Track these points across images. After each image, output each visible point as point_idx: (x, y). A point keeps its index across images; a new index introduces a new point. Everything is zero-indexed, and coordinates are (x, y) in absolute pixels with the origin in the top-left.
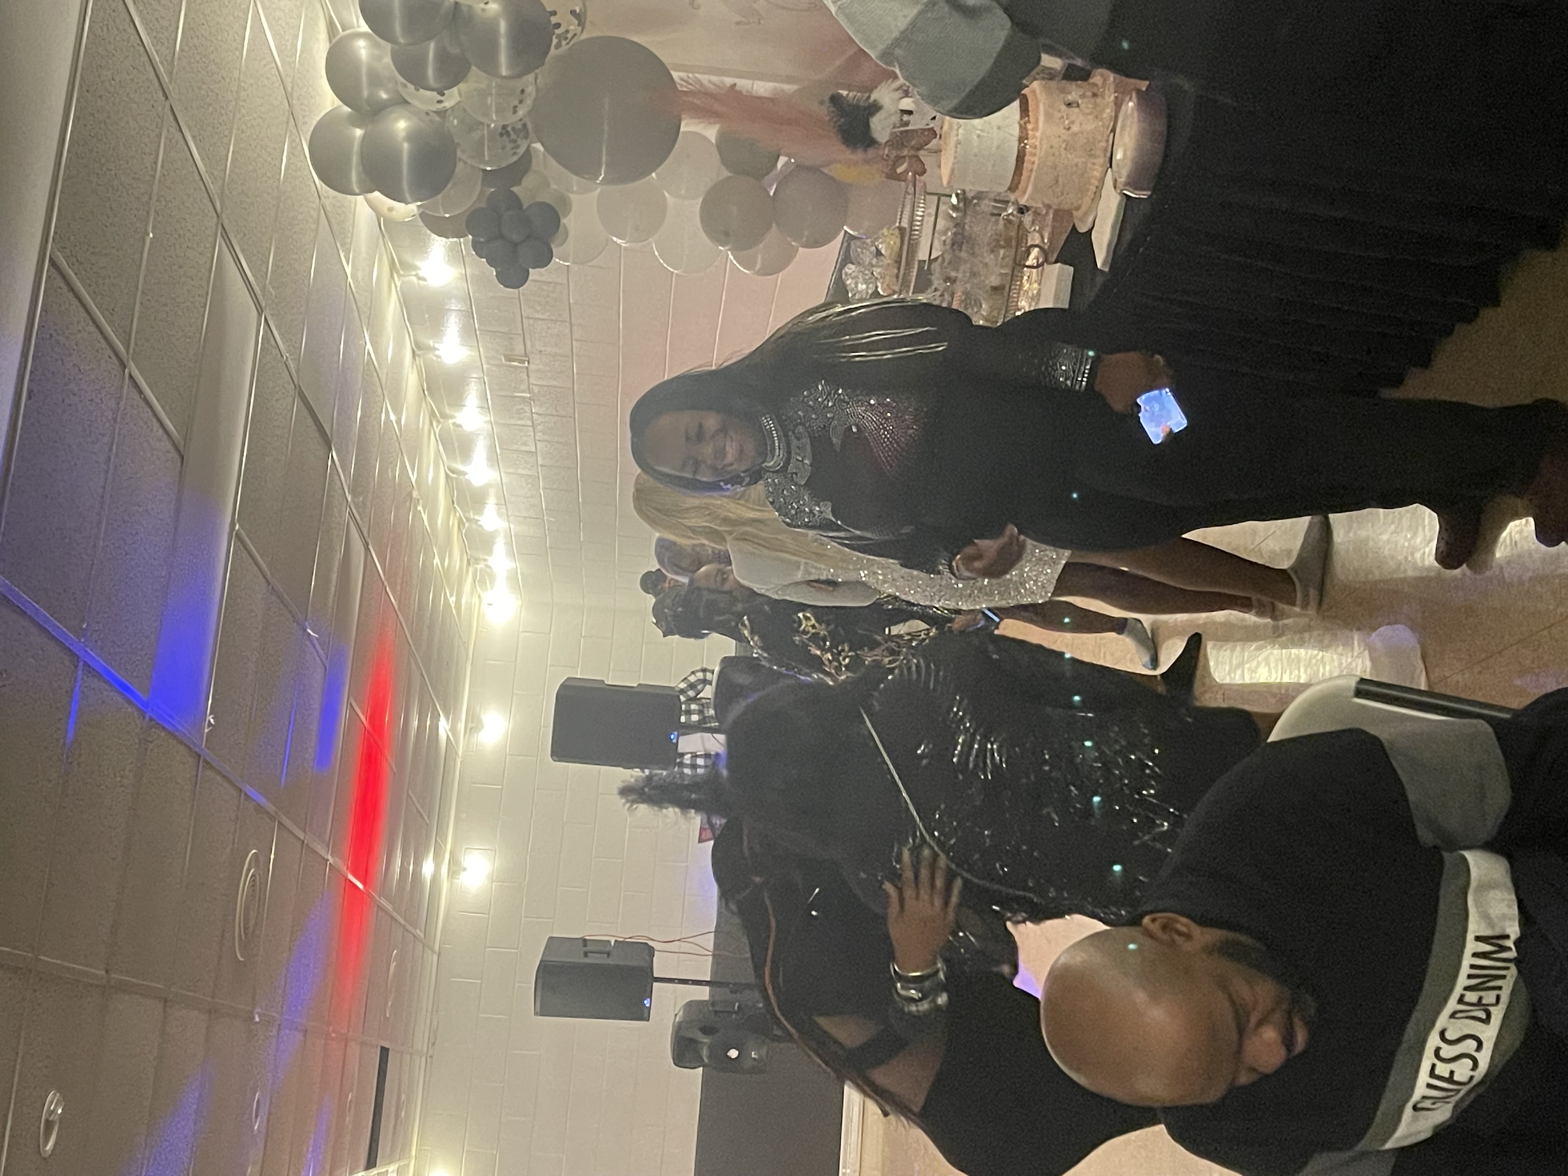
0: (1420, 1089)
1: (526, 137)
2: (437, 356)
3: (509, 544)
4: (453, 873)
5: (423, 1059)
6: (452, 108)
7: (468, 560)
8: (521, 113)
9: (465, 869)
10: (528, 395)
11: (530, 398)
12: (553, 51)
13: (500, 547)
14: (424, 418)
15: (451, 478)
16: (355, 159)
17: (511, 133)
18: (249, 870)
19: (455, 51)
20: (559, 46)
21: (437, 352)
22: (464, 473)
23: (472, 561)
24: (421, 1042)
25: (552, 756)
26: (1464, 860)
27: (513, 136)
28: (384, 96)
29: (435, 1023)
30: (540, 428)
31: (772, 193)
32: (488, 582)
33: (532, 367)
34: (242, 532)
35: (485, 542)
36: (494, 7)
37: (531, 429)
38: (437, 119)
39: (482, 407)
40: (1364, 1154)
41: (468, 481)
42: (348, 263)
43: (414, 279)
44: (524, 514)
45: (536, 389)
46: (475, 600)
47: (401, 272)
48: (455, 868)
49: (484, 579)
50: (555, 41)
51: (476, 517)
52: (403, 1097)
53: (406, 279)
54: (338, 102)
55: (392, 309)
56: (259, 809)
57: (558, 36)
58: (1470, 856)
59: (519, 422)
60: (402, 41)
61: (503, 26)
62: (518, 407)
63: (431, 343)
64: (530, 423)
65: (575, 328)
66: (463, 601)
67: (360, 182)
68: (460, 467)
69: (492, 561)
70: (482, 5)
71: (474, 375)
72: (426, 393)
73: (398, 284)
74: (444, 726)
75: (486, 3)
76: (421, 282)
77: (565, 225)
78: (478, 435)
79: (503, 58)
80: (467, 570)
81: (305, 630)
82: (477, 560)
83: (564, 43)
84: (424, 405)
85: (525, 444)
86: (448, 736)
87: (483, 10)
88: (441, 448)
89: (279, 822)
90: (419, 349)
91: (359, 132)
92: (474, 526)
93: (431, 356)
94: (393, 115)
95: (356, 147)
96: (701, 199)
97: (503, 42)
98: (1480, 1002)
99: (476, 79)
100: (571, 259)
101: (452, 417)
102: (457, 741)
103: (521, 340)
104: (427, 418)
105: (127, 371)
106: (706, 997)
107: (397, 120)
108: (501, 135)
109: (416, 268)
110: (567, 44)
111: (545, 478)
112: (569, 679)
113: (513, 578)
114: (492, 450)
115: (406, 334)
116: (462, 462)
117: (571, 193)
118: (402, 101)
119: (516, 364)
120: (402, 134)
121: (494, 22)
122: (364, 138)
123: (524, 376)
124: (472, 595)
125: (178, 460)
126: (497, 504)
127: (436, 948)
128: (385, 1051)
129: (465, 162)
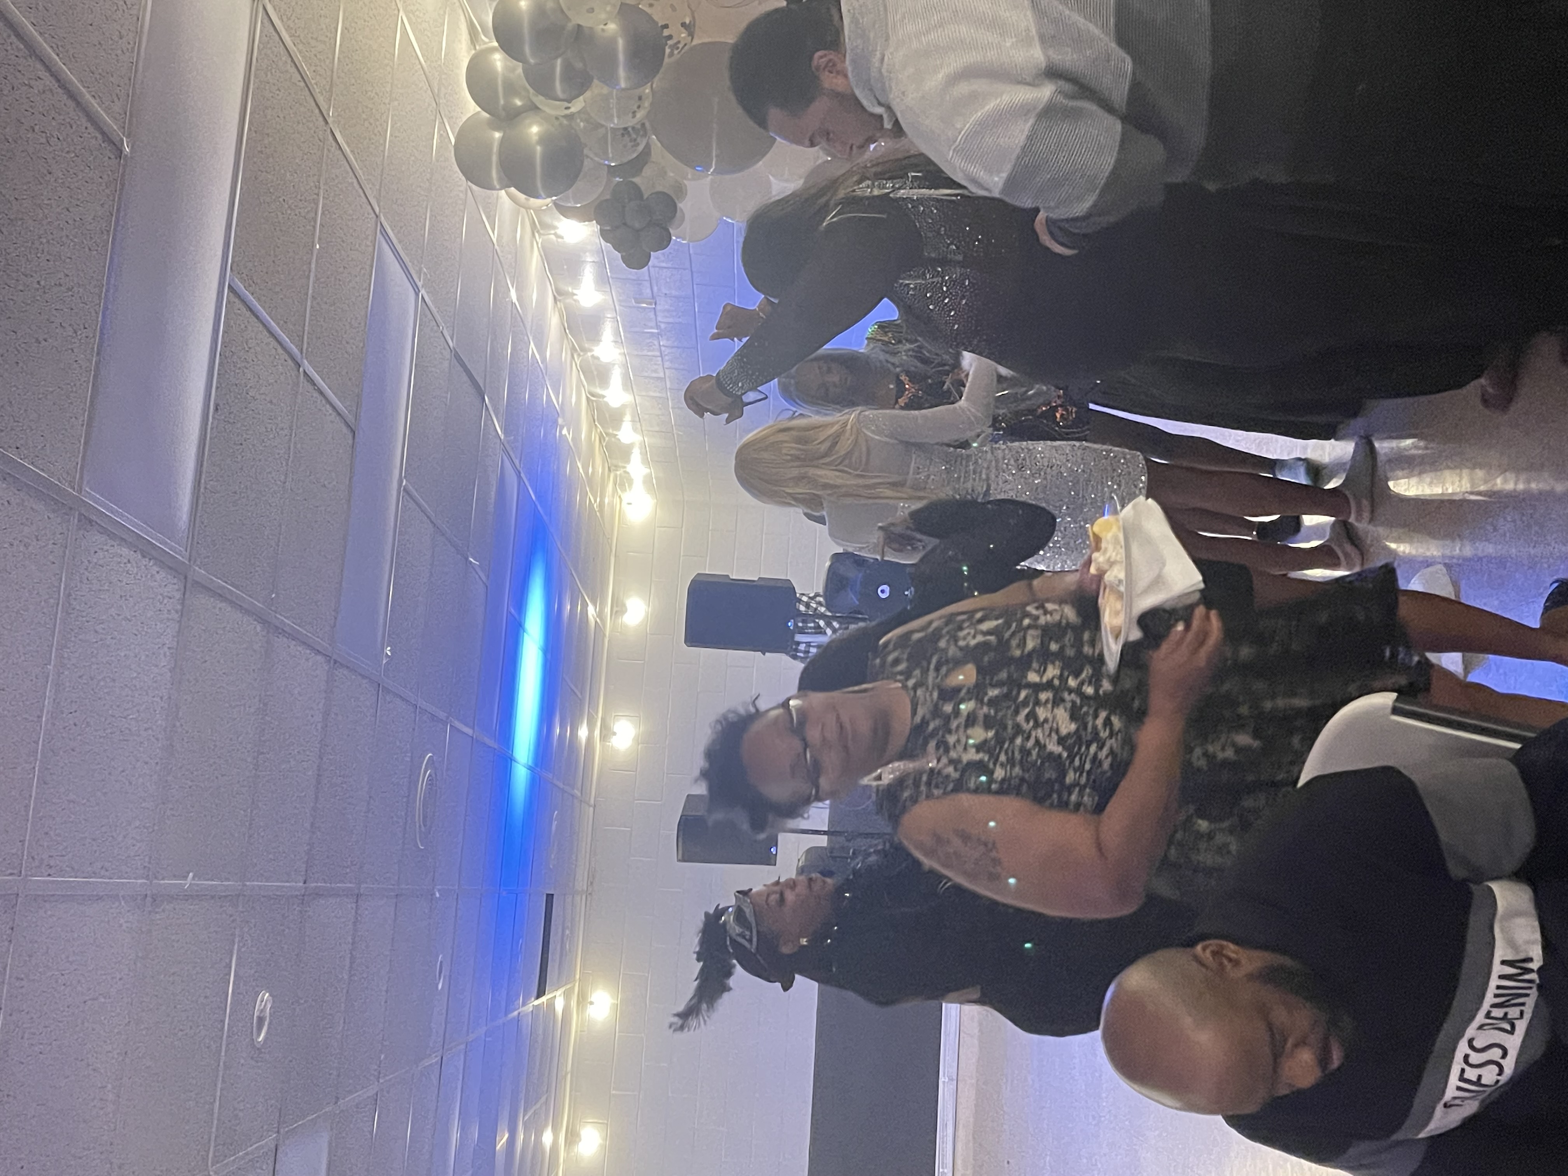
0: (1451, 1092)
1: (645, 134)
2: (575, 301)
3: (644, 454)
4: (605, 737)
5: (584, 897)
6: (579, 112)
7: (609, 468)
8: (640, 115)
9: (615, 734)
10: (656, 331)
11: (658, 334)
12: (667, 60)
13: (636, 456)
14: (566, 353)
15: (592, 401)
16: (494, 158)
17: (632, 132)
18: (425, 773)
19: (579, 65)
20: (671, 54)
21: (575, 297)
22: (604, 397)
23: (612, 468)
24: (581, 883)
25: (685, 642)
26: (1491, 890)
27: (633, 135)
28: (518, 103)
29: (593, 864)
30: (667, 358)
32: (627, 485)
33: (658, 308)
34: (409, 486)
35: (625, 453)
36: (612, 27)
37: (660, 359)
38: (565, 122)
39: (615, 342)
40: (1399, 1143)
41: (607, 404)
42: (493, 233)
43: (553, 237)
44: (657, 429)
45: (663, 326)
46: (617, 500)
47: (541, 232)
48: (607, 733)
49: (624, 482)
50: (668, 51)
51: (615, 432)
52: (567, 932)
53: (546, 237)
54: (479, 109)
55: (534, 262)
56: (433, 717)
57: (670, 47)
58: (1495, 886)
59: (650, 353)
60: (532, 61)
61: (621, 42)
62: (648, 341)
63: (570, 289)
64: (658, 354)
65: (695, 275)
66: (606, 501)
67: (500, 180)
68: (599, 391)
69: (629, 468)
70: (602, 26)
71: (609, 316)
72: (567, 331)
73: (540, 241)
74: (591, 610)
75: (606, 24)
76: (560, 240)
77: (681, 209)
78: (614, 364)
79: (622, 73)
80: (609, 477)
81: (467, 559)
82: (617, 467)
83: (676, 52)
84: (565, 341)
85: (656, 371)
86: (596, 622)
87: (603, 30)
88: (582, 377)
89: (451, 726)
90: (559, 295)
91: (497, 135)
92: (612, 440)
93: (569, 301)
94: (527, 121)
95: (495, 149)
97: (621, 57)
98: (1505, 1018)
99: (597, 89)
100: (688, 237)
101: (591, 350)
102: (604, 624)
103: (649, 285)
104: (569, 353)
105: (301, 369)
106: (825, 844)
107: (530, 125)
108: (623, 135)
109: (555, 228)
110: (679, 53)
111: (672, 400)
112: (698, 574)
113: (648, 480)
114: (626, 377)
115: (548, 283)
116: (601, 387)
117: (686, 182)
118: (534, 108)
119: (644, 305)
120: (535, 138)
121: (613, 41)
122: (503, 140)
123: (652, 315)
124: (613, 497)
125: (350, 436)
126: (633, 421)
127: (592, 802)
128: (550, 897)
129: (592, 159)
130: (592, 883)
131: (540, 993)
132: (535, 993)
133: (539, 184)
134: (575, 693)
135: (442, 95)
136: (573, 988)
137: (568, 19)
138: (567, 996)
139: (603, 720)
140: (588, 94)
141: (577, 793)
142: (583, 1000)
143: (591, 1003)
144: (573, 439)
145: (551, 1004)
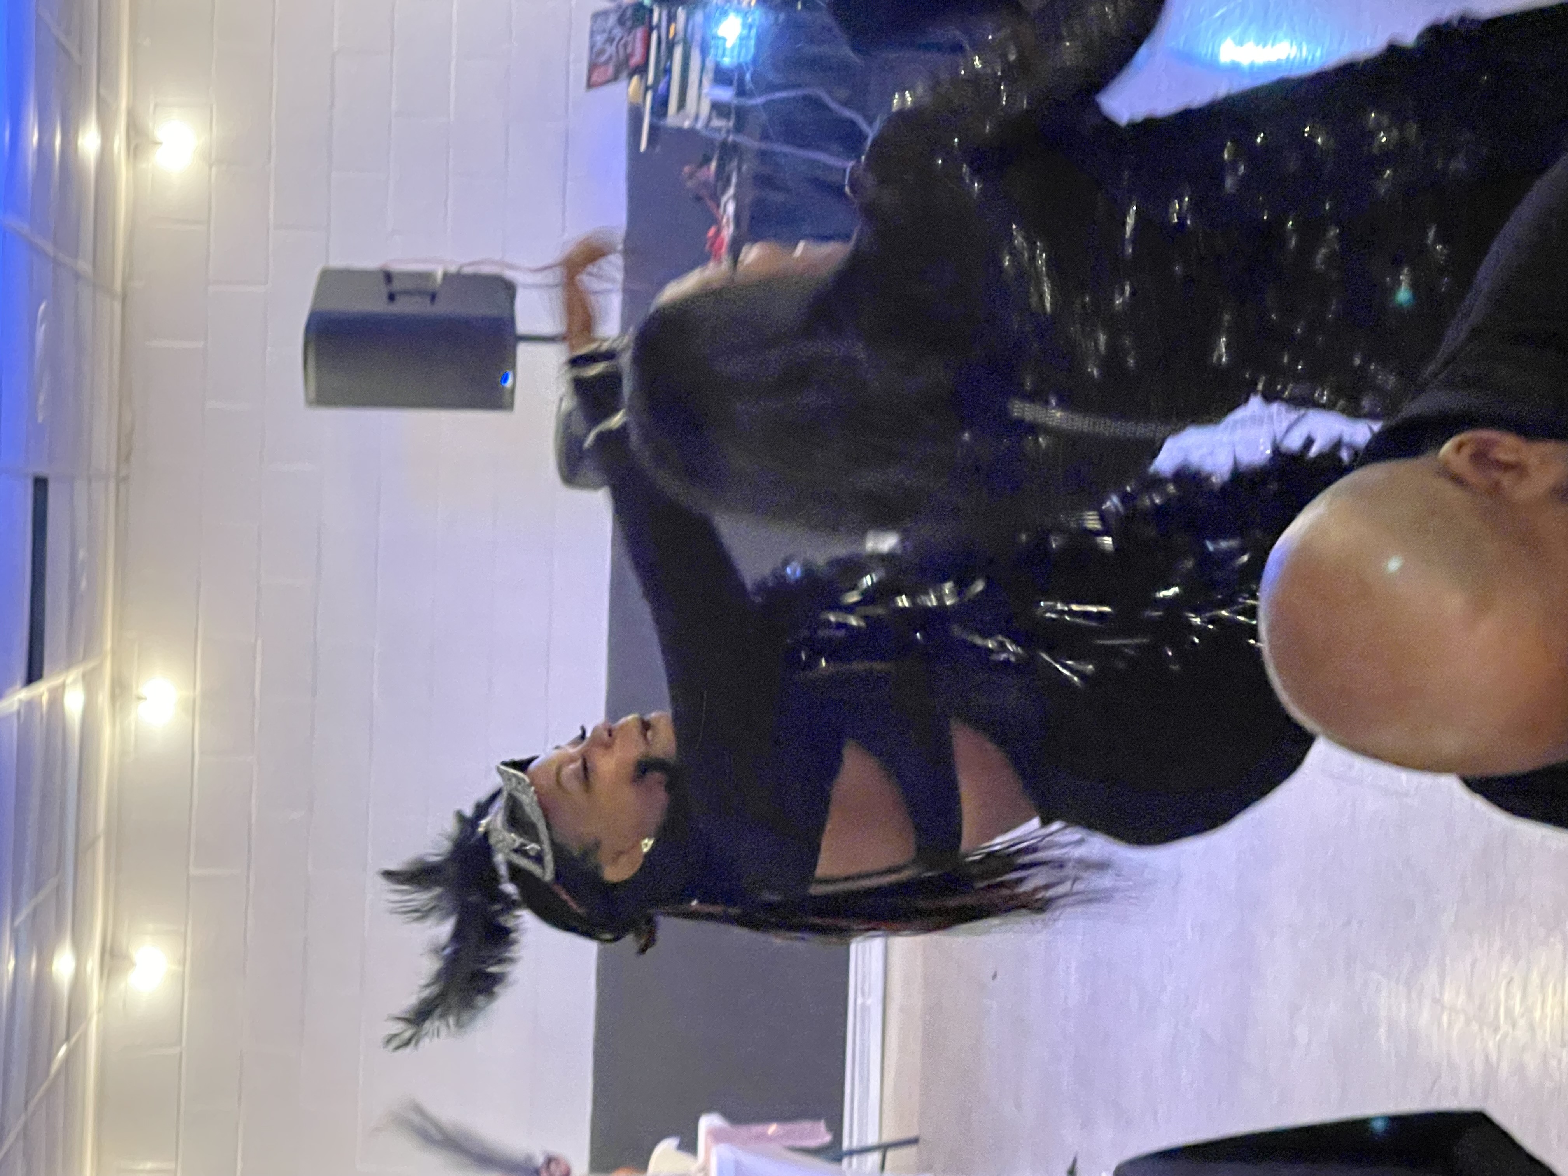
4: (135, 151)
5: (112, 486)
9: (157, 143)
24: (104, 456)
29: (127, 421)
48: (140, 141)
52: (82, 554)
127: (118, 286)
130: (128, 458)
131: (33, 675)
134: (67, 53)
136: (100, 667)
138: (89, 685)
139: (131, 112)
141: (84, 266)
142: (121, 692)
143: (139, 698)
145: (55, 702)
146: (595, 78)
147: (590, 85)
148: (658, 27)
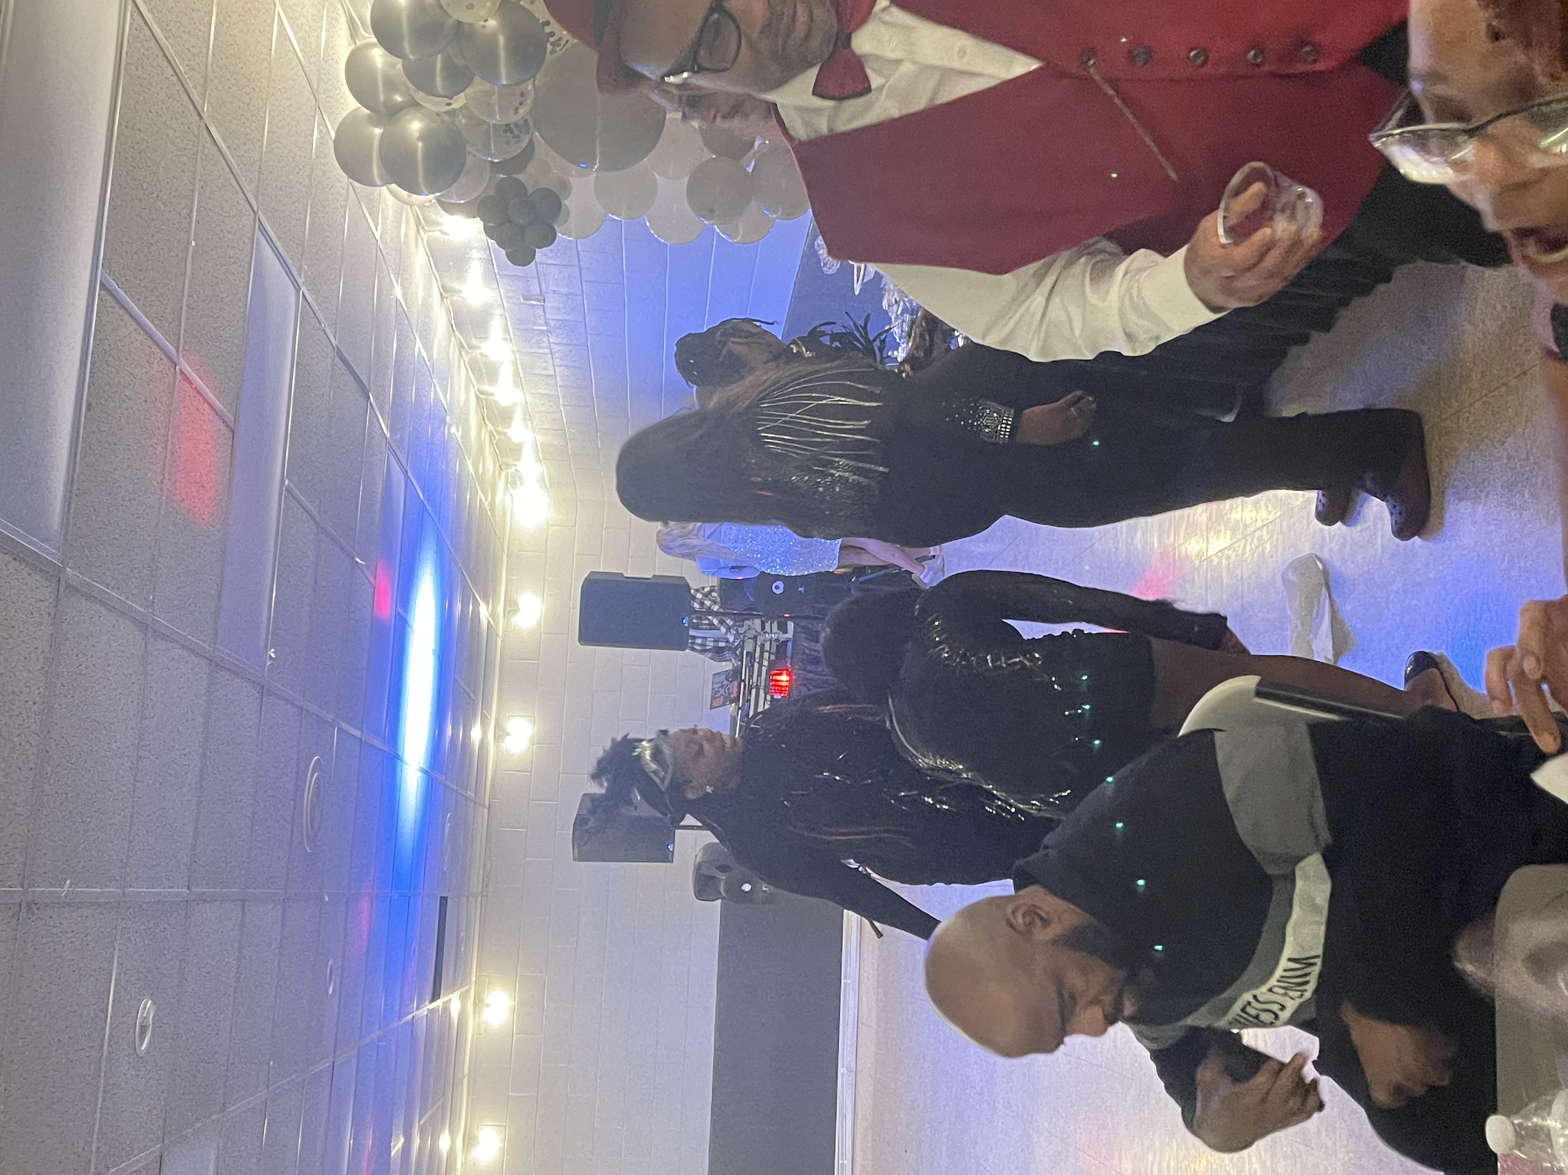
1: (527, 132)
2: (462, 298)
3: (536, 452)
4: (498, 738)
5: (479, 899)
6: (461, 108)
7: (500, 467)
9: (509, 734)
10: (545, 328)
11: (547, 331)
12: (548, 57)
13: (528, 454)
14: (453, 351)
15: (481, 399)
16: (375, 155)
17: (514, 129)
18: (312, 776)
19: (459, 62)
20: (553, 52)
21: (462, 294)
22: (492, 395)
23: (504, 467)
24: (476, 884)
25: (580, 640)
27: (516, 132)
28: (399, 99)
29: (489, 867)
30: (557, 355)
31: (750, 170)
32: (518, 483)
33: (547, 304)
34: (292, 485)
35: (516, 451)
36: (492, 23)
37: (550, 356)
38: (446, 118)
39: (505, 339)
41: (496, 401)
42: (377, 230)
43: (438, 234)
44: (547, 427)
45: (552, 323)
46: (508, 499)
47: (426, 228)
48: (500, 733)
49: (514, 481)
50: (549, 47)
51: (505, 430)
52: (463, 933)
53: (431, 234)
54: (359, 105)
55: (419, 261)
56: (320, 720)
59: (539, 351)
60: (412, 57)
61: (501, 40)
62: (538, 338)
63: (456, 286)
64: (548, 351)
65: (584, 272)
66: (498, 499)
67: (381, 176)
68: (488, 389)
69: (521, 466)
70: (482, 23)
71: (497, 312)
72: (455, 328)
73: (425, 238)
74: (484, 612)
75: (486, 21)
76: (445, 237)
77: (565, 205)
78: (503, 362)
79: (503, 69)
80: (500, 475)
81: (353, 558)
82: (508, 466)
83: (558, 48)
84: (453, 339)
85: (545, 369)
86: (489, 622)
87: (484, 27)
88: (471, 374)
89: (339, 729)
90: (445, 291)
91: (378, 131)
92: (503, 437)
93: (456, 298)
94: (408, 117)
95: (376, 145)
96: (687, 179)
97: (502, 54)
99: (478, 86)
100: (573, 234)
101: (479, 348)
102: (497, 624)
103: (536, 282)
104: (457, 349)
105: (178, 369)
107: (412, 120)
108: (505, 131)
109: (439, 224)
110: (561, 50)
111: (564, 397)
112: (592, 573)
113: (541, 479)
114: (516, 374)
115: (434, 280)
116: (490, 385)
117: (571, 179)
118: (415, 105)
119: (534, 302)
120: (416, 135)
121: (493, 38)
122: (383, 136)
123: (541, 313)
124: (505, 495)
125: (230, 435)
126: (524, 419)
127: (487, 803)
128: (444, 900)
129: (474, 156)
130: (487, 885)
131: (435, 996)
132: (429, 997)
133: (421, 181)
134: (468, 694)
135: (321, 90)
136: (469, 990)
137: (448, 15)
138: (463, 998)
139: (497, 721)
140: (469, 91)
141: (471, 794)
142: (479, 1003)
143: (488, 1005)
144: (462, 437)
145: (446, 1008)
146: (714, 705)
147: (711, 708)
148: (744, 681)
